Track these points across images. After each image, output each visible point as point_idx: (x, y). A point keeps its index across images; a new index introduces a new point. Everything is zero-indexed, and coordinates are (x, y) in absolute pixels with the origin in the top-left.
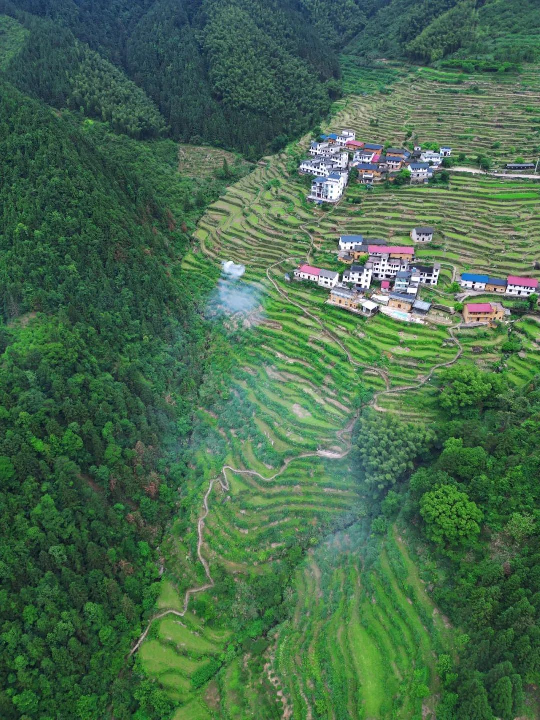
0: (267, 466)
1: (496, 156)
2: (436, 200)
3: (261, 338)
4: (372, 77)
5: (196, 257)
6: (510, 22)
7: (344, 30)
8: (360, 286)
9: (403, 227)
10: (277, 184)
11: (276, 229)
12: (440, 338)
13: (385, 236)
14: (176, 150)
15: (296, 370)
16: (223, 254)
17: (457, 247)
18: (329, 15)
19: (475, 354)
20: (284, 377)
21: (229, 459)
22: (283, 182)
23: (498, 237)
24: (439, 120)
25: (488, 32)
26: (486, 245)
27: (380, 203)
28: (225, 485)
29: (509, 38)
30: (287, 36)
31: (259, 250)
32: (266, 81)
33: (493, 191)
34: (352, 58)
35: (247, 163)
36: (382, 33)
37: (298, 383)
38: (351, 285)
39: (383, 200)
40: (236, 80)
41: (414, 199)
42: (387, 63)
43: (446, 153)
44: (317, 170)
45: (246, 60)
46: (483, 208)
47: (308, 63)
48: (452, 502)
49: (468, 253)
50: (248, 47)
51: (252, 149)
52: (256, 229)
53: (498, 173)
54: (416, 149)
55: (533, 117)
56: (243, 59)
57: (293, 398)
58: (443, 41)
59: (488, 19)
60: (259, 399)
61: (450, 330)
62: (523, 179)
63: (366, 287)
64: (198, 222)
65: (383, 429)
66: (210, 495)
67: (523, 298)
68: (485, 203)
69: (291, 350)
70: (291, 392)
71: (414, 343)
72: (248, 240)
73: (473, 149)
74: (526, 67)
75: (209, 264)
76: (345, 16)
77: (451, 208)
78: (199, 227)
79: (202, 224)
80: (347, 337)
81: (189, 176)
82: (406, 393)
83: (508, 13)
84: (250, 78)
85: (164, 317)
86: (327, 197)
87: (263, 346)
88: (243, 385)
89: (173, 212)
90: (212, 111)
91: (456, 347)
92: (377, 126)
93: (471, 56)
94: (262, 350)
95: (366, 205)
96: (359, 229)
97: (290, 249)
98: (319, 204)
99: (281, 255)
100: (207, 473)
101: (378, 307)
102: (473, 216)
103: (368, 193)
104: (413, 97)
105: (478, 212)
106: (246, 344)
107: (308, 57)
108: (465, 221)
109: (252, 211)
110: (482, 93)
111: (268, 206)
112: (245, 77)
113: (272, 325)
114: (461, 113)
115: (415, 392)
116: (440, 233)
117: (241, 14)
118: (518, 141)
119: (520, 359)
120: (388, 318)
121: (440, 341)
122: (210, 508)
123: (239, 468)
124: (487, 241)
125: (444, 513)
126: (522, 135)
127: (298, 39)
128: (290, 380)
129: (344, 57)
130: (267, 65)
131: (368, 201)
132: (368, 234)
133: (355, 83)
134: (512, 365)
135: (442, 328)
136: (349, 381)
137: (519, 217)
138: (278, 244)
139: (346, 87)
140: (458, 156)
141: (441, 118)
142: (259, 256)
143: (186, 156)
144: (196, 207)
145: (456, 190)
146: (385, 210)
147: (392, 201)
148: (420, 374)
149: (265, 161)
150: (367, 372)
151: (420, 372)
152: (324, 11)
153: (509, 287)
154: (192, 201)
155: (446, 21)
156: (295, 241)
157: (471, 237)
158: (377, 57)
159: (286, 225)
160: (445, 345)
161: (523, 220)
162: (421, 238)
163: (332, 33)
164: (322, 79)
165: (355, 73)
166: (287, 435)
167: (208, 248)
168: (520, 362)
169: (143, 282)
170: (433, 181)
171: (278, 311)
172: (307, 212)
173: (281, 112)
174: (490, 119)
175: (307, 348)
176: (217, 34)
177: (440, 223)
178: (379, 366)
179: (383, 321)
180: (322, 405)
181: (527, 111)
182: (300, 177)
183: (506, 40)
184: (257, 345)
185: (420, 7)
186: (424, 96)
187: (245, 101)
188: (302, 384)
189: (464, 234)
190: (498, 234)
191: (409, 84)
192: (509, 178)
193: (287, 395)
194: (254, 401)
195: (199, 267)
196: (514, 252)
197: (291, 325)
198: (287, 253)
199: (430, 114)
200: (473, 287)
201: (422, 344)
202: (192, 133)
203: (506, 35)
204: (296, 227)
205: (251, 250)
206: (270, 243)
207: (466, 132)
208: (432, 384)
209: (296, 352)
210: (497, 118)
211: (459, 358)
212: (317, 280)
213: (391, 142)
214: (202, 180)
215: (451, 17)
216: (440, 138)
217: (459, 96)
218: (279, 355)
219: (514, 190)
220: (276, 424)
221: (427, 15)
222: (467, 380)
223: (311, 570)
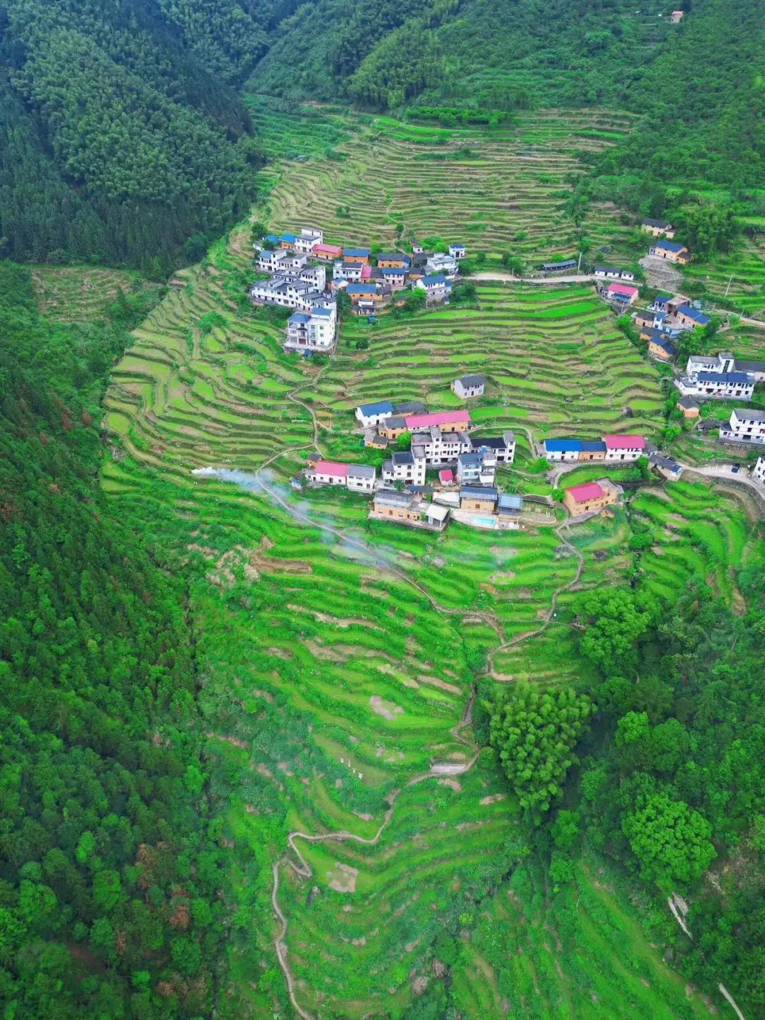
0: (362, 816)
1: (523, 251)
2: (469, 329)
3: (283, 593)
4: (304, 129)
5: (122, 466)
6: (482, 51)
7: (238, 54)
8: (410, 482)
9: (437, 376)
10: (221, 322)
11: (249, 404)
12: (547, 546)
13: (417, 395)
14: (25, 278)
15: (355, 636)
16: (172, 457)
17: (520, 398)
18: (211, 32)
19: (599, 561)
20: (340, 653)
21: (293, 819)
22: (230, 317)
23: (569, 376)
24: (432, 203)
25: (459, 66)
26: (557, 390)
27: (396, 342)
28: (301, 867)
29: (488, 73)
30: (164, 73)
31: (233, 442)
32: (151, 152)
33: (539, 306)
34: (262, 98)
35: (151, 284)
36: (301, 61)
37: (365, 658)
38: (398, 483)
39: (396, 338)
40: (103, 152)
41: (439, 330)
42: (319, 107)
43: (458, 254)
44: (281, 296)
45: (112, 120)
46: (534, 333)
47: (205, 114)
48: (671, 823)
49: (538, 405)
50: (110, 98)
51: (155, 262)
52: (215, 406)
53: (534, 277)
54: (415, 250)
55: (554, 190)
56: (106, 117)
57: (365, 687)
58: (398, 76)
59: (452, 46)
60: (311, 702)
61: (557, 531)
62: (569, 284)
63: (419, 482)
64: (102, 399)
65: (523, 714)
66: (279, 891)
67: (628, 464)
68: (534, 326)
69: (338, 606)
70: (359, 677)
71: (518, 562)
72: (206, 427)
73: (490, 242)
74: (521, 116)
75: (150, 476)
76: (234, 32)
77: (492, 338)
78: (107, 408)
79: (112, 404)
80: (418, 567)
81: (61, 320)
82: (530, 643)
83: (477, 39)
84: (125, 148)
85: (110, 595)
86: (315, 343)
87: (289, 606)
88: (275, 680)
89: (59, 393)
90: (75, 208)
91: (573, 556)
92: (347, 216)
93: (445, 101)
94: (291, 613)
95: (376, 349)
96: (377, 388)
97: (283, 434)
98: (306, 355)
99: (271, 446)
100: (261, 852)
101: (448, 514)
102: (525, 348)
103: (373, 330)
104: (382, 167)
105: (530, 341)
106: (259, 609)
107: (203, 104)
108: (518, 356)
109: (195, 373)
110: (475, 157)
111: (221, 364)
112: (117, 147)
113: (295, 567)
114: (458, 190)
115: (540, 639)
116: (489, 379)
117: (82, 42)
118: (544, 227)
119: (657, 557)
120: (468, 528)
121: (549, 552)
122: (288, 915)
123: (315, 832)
124: (557, 384)
125: (667, 842)
126: (546, 218)
127: (181, 76)
128: (351, 657)
129: (248, 97)
130: (146, 123)
131: (376, 341)
132: (392, 394)
133: (280, 139)
134: (650, 567)
135: (547, 531)
136: (445, 642)
137: (584, 342)
138: (262, 428)
139: (266, 146)
140: (475, 256)
141: (433, 199)
142: (235, 452)
143: (46, 285)
144: (91, 374)
145: (490, 309)
146: (404, 353)
147: (409, 337)
148: (540, 609)
149: (181, 278)
150: (465, 621)
151: (539, 606)
152: (202, 26)
153: (609, 452)
154: (83, 365)
155: (396, 48)
156: (288, 420)
157: (533, 380)
158: (303, 99)
159: (263, 394)
160: (558, 556)
161: (590, 346)
162: (469, 392)
163: (222, 59)
164: (232, 138)
165: (274, 123)
166: (378, 755)
167: (139, 448)
168: (658, 562)
169: (61, 544)
170: (454, 298)
171: (298, 542)
172: (290, 369)
173: (186, 199)
174: (499, 196)
175: (363, 598)
176: (50, 78)
177: (484, 363)
178: (480, 607)
179: (463, 533)
180: (415, 690)
181: (542, 181)
182: (256, 308)
183: (484, 77)
184: (278, 606)
185: (348, 23)
186: (398, 165)
187: (127, 186)
188: (371, 659)
189: (523, 377)
190: (565, 373)
191: (369, 144)
192: (551, 284)
193: (357, 685)
194: (304, 706)
195: (135, 484)
196: (595, 395)
197: (326, 563)
198: (280, 442)
199: (417, 193)
200: (563, 458)
201: (527, 560)
202: (47, 247)
203: (482, 69)
204: (282, 397)
205: (218, 443)
206: (247, 428)
207: (472, 218)
208: (559, 620)
209: (346, 607)
210: (509, 195)
211: (582, 572)
212: (343, 483)
213: (377, 242)
214: (87, 326)
215: (401, 42)
216: (440, 229)
217: (445, 163)
218: (321, 617)
219: (563, 302)
220: (352, 738)
221: (362, 35)
222: (616, 614)
223: (475, 969)
